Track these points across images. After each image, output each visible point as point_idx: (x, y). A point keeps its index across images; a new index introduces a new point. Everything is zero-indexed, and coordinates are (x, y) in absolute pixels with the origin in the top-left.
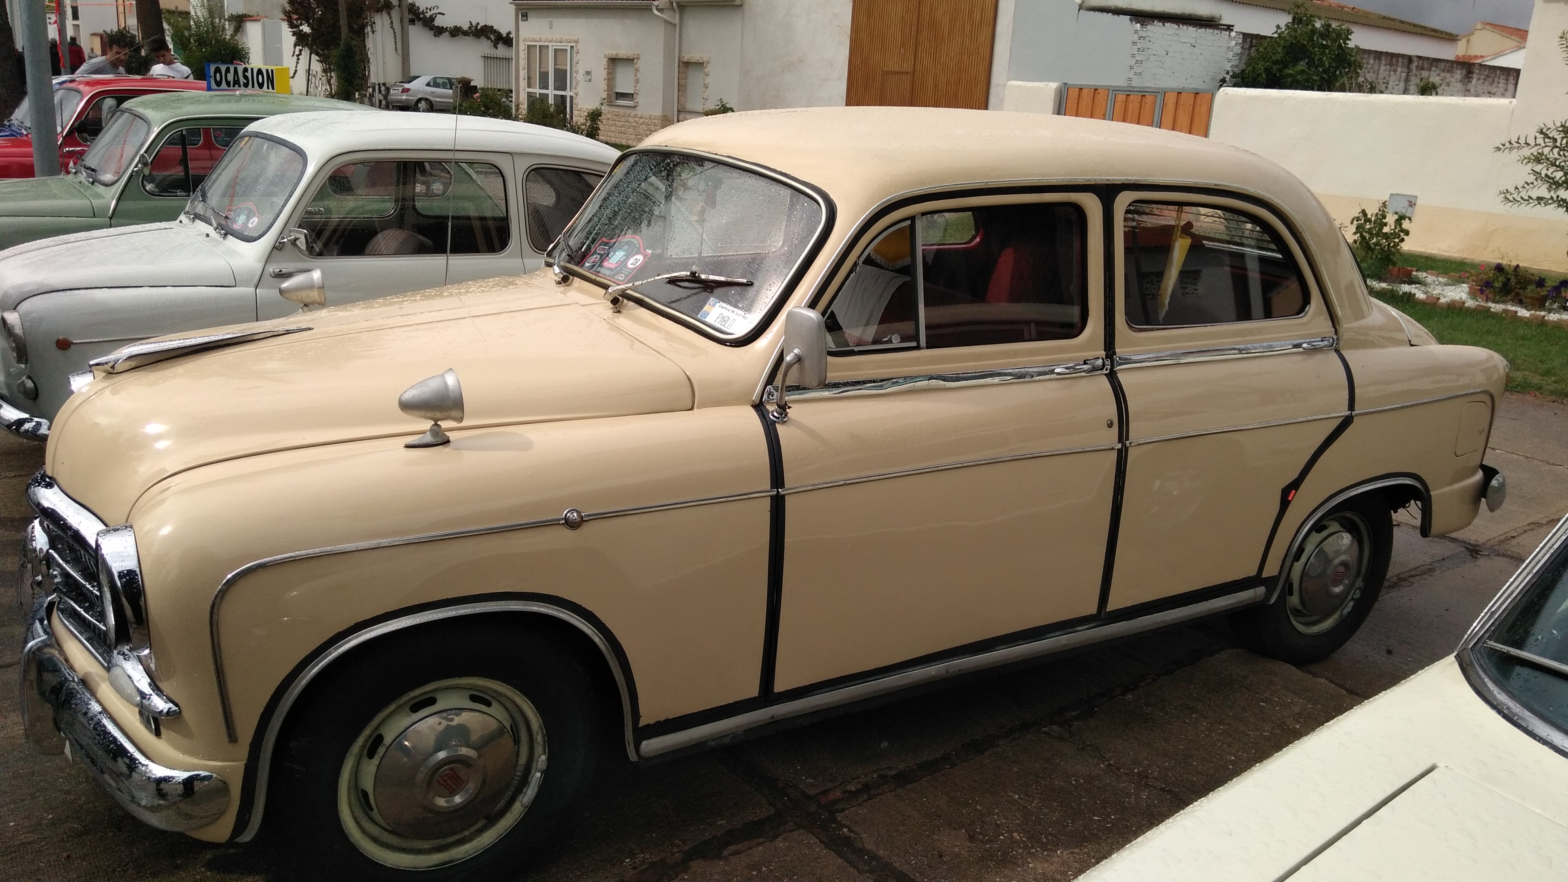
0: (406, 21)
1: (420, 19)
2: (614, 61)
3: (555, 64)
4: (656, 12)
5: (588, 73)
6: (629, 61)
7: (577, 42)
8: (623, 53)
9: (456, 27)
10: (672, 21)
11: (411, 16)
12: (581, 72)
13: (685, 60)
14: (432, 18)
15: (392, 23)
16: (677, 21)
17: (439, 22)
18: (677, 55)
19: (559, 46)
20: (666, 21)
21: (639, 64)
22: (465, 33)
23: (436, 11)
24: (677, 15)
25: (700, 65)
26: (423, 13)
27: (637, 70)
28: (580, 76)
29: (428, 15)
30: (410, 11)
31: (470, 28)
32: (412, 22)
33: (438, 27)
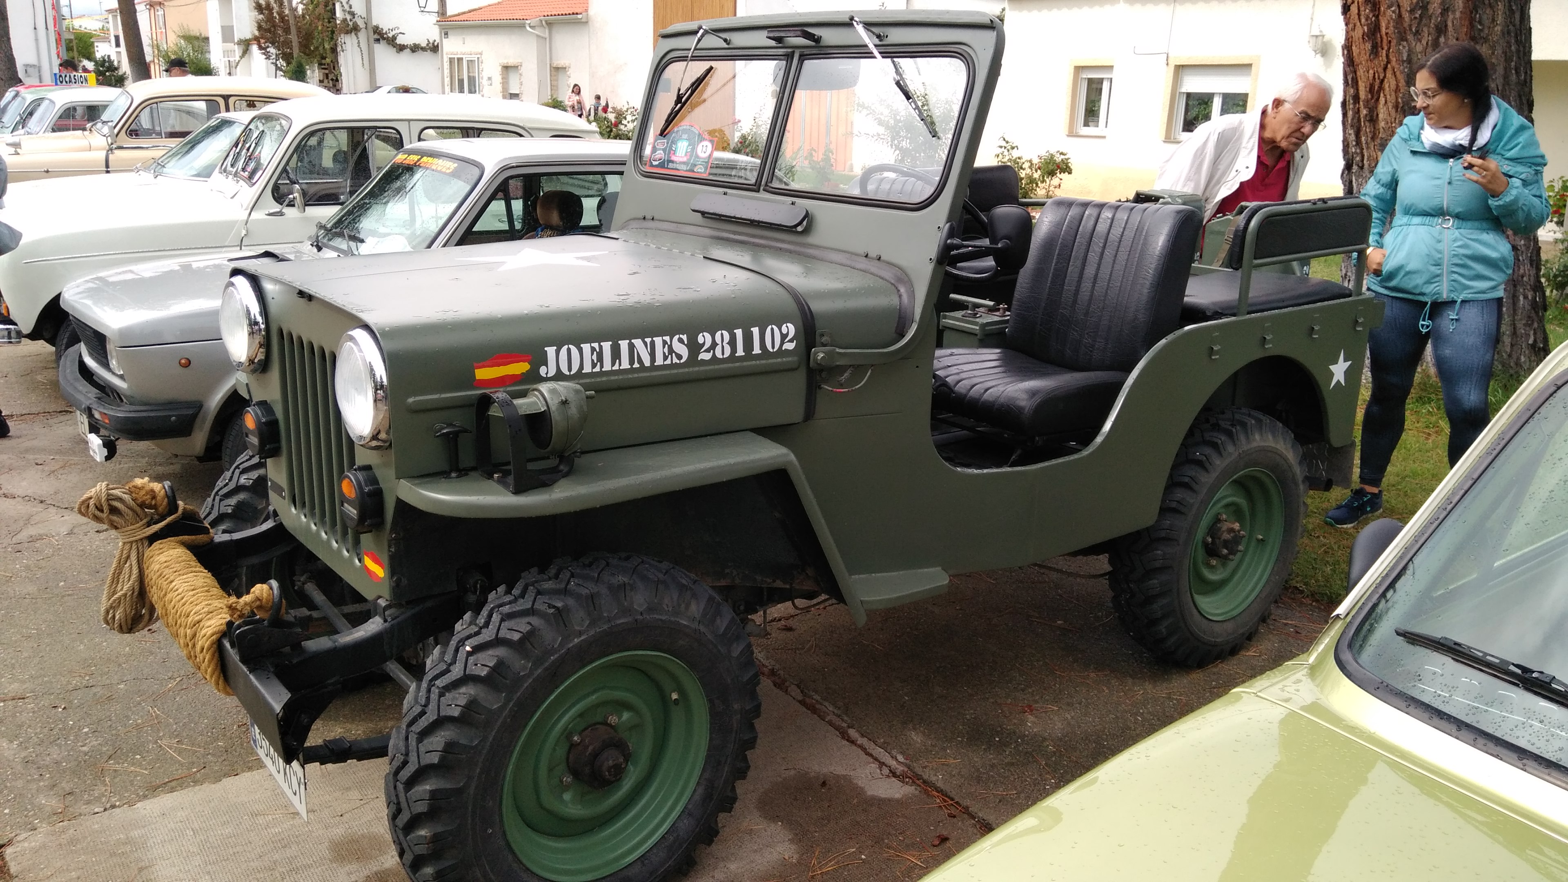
0: (372, 40)
1: (384, 39)
2: (506, 68)
3: (469, 72)
4: (528, 28)
5: (490, 79)
6: (515, 68)
7: (481, 54)
8: (511, 62)
9: (415, 45)
10: (542, 35)
11: (376, 36)
12: (485, 78)
13: (555, 65)
14: (394, 38)
15: (359, 42)
16: (547, 35)
17: (400, 40)
18: (548, 62)
19: (470, 58)
20: (538, 36)
21: (523, 70)
22: (423, 49)
23: (397, 31)
24: (547, 31)
25: (564, 69)
26: (386, 33)
27: (521, 75)
28: (485, 82)
29: (390, 35)
30: (375, 32)
31: (428, 45)
32: (377, 40)
33: (400, 45)
